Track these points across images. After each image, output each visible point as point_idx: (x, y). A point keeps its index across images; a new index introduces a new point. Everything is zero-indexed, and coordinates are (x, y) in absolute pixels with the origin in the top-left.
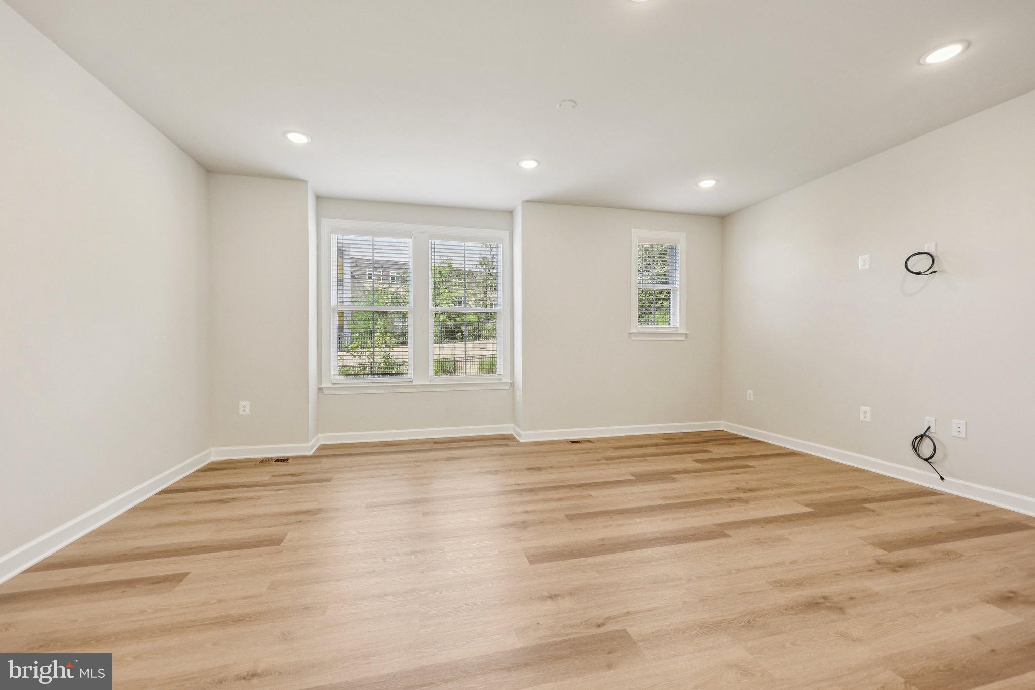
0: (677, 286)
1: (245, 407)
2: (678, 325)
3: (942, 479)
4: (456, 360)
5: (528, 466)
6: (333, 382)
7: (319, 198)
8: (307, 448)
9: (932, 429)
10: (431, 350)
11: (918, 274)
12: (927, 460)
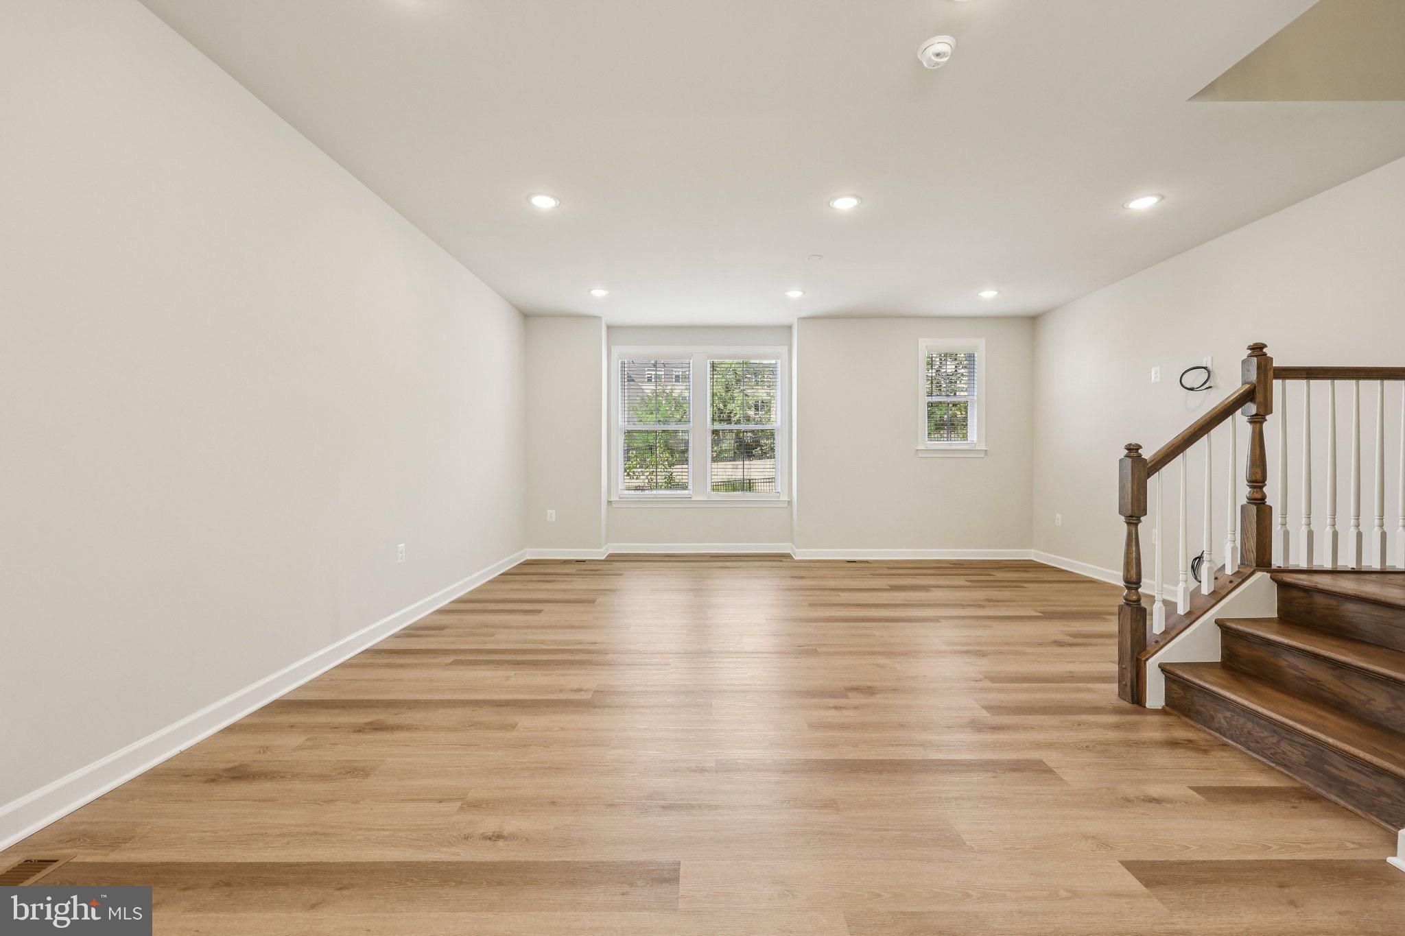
0: (975, 398)
1: (551, 514)
2: (975, 440)
4: (752, 481)
6: (621, 496)
7: (609, 328)
8: (599, 553)
10: (709, 470)
11: (1192, 389)
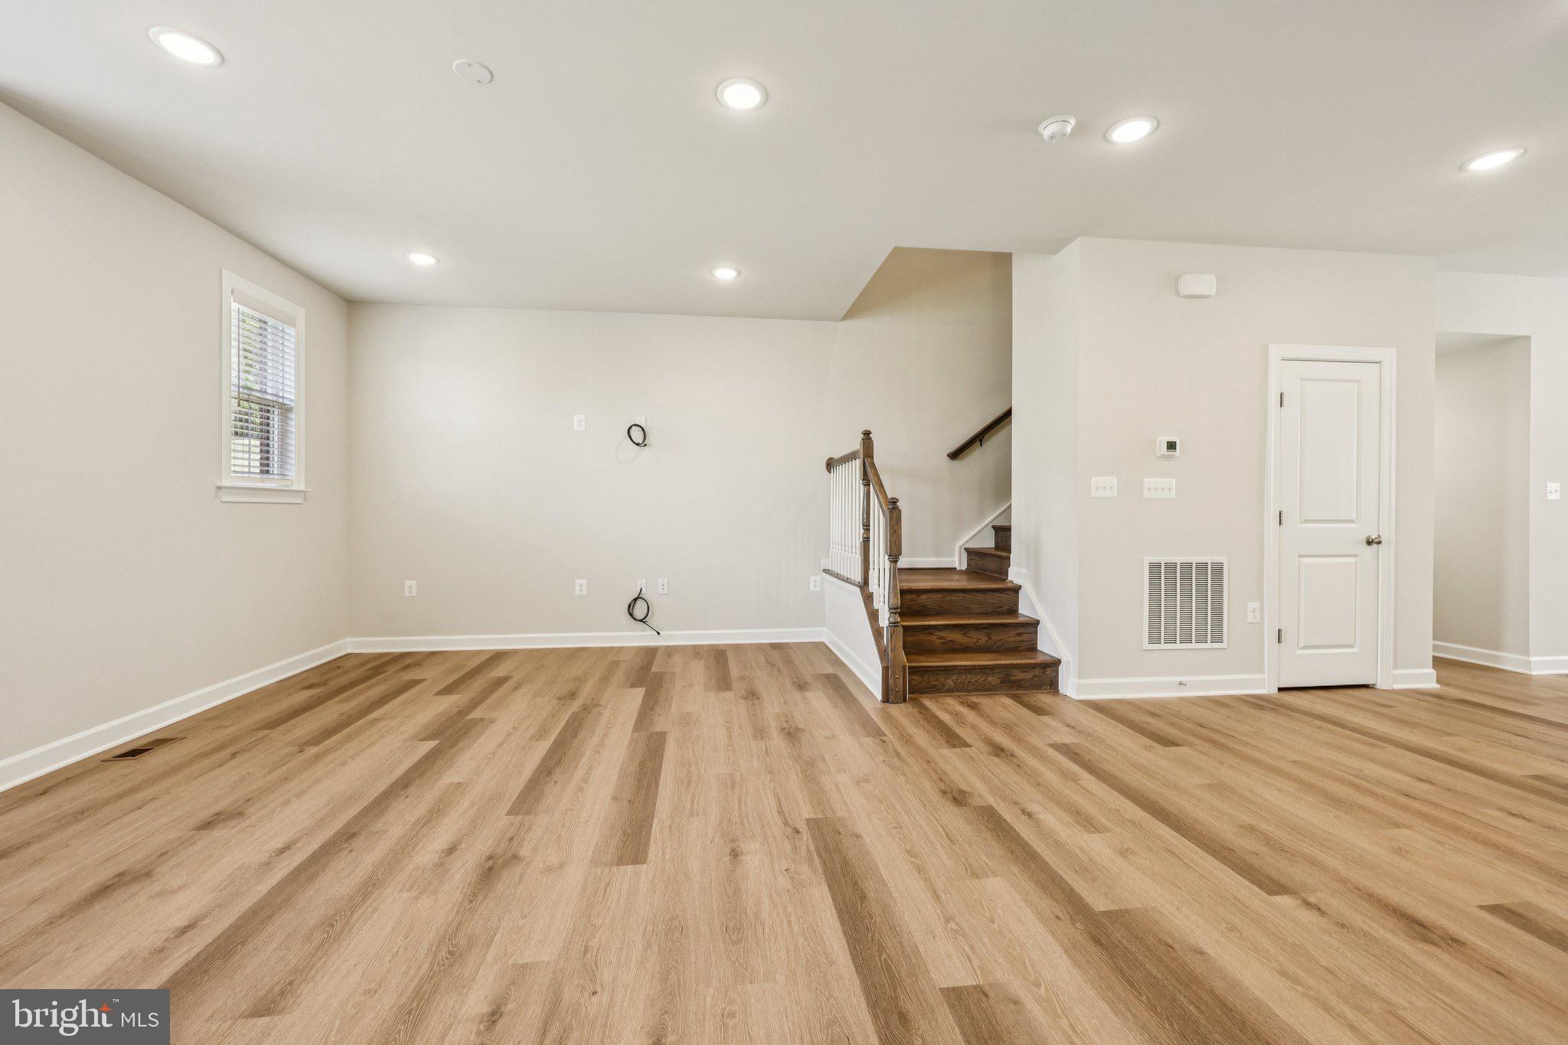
0: (291, 403)
2: (292, 475)
3: (658, 633)
5: (204, 815)
9: (643, 591)
12: (641, 621)
